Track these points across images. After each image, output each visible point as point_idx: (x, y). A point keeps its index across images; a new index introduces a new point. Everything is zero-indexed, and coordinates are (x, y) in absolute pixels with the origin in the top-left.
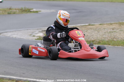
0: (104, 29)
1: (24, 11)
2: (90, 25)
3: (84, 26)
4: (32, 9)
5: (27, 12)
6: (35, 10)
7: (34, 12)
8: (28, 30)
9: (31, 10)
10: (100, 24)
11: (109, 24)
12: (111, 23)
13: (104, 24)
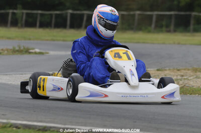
1: (18, 51)
4: (33, 49)
5: (23, 54)
6: (37, 50)
7: (36, 53)
8: (22, 74)
9: (31, 51)
10: (158, 70)
11: (175, 71)
12: (178, 69)
13: (166, 70)
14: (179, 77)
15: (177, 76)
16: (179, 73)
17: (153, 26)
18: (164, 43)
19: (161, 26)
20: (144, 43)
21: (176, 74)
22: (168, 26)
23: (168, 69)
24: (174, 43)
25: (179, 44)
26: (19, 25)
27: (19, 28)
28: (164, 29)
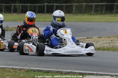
0: (103, 40)
2: (88, 38)
3: (82, 39)
10: (98, 38)
11: (108, 38)
12: (109, 36)
13: (102, 37)
14: (110, 41)
15: (109, 41)
16: (110, 39)
17: (93, 11)
18: (100, 22)
19: (98, 11)
20: (89, 21)
21: (109, 40)
22: (101, 11)
23: (104, 37)
24: (106, 21)
25: (108, 22)
26: (18, 12)
27: (18, 14)
28: (99, 12)
